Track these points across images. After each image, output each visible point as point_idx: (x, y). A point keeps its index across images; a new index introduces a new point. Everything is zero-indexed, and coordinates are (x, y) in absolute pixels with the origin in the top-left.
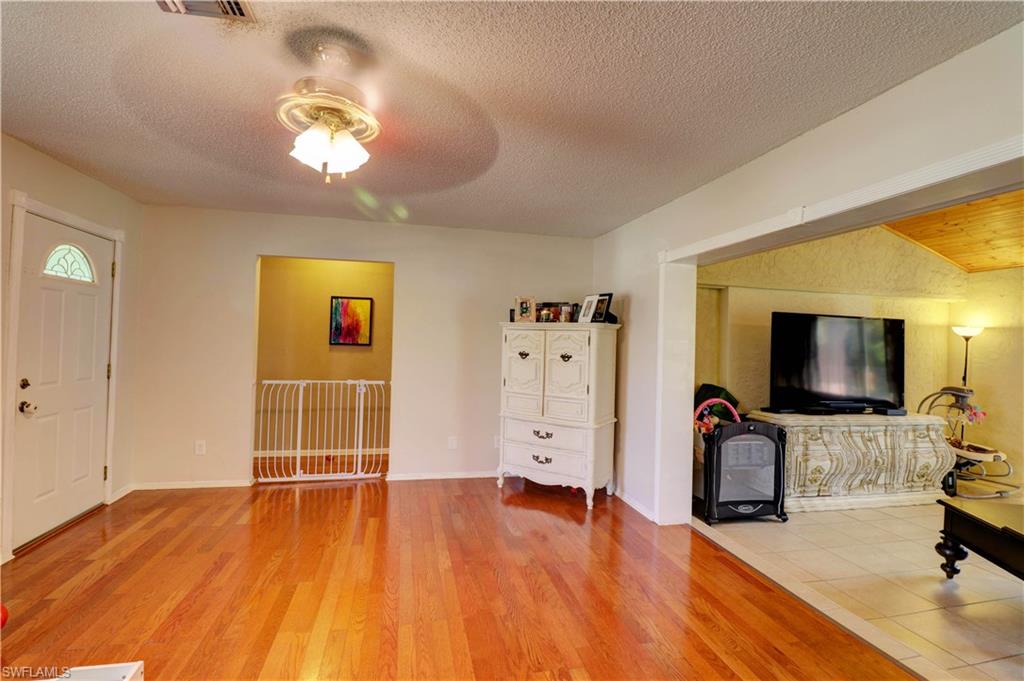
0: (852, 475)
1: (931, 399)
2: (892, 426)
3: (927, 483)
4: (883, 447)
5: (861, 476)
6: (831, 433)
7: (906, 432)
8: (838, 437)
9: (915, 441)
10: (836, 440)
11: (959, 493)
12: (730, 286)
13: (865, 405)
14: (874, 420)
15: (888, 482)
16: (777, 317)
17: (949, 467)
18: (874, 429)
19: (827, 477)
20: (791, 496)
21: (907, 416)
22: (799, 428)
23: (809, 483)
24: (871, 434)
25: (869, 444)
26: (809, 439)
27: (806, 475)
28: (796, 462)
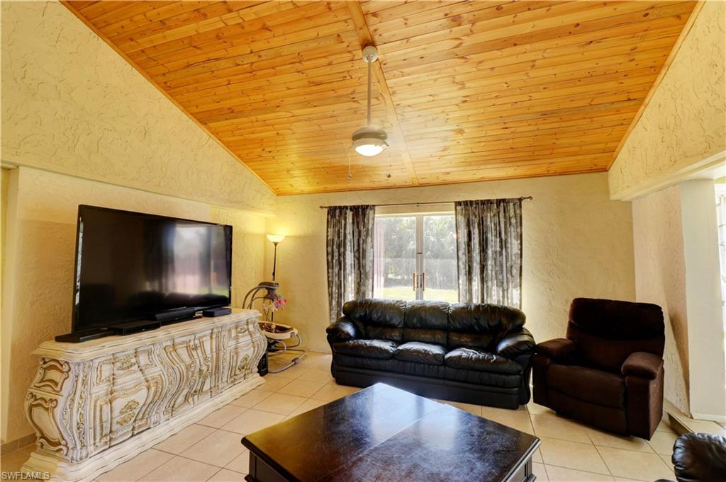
0: (174, 395)
1: (254, 291)
2: (218, 327)
3: (247, 372)
4: (208, 352)
5: (185, 392)
6: (150, 353)
7: (230, 331)
8: (159, 355)
9: (237, 338)
10: (156, 360)
11: (269, 369)
12: (22, 165)
13: (196, 309)
14: (201, 326)
15: (212, 386)
16: (86, 213)
17: (262, 353)
18: (201, 335)
19: (144, 409)
20: (89, 456)
21: (231, 315)
22: (103, 359)
23: (119, 426)
24: (197, 342)
25: (194, 353)
26: (118, 369)
27: (111, 418)
28: (95, 409)
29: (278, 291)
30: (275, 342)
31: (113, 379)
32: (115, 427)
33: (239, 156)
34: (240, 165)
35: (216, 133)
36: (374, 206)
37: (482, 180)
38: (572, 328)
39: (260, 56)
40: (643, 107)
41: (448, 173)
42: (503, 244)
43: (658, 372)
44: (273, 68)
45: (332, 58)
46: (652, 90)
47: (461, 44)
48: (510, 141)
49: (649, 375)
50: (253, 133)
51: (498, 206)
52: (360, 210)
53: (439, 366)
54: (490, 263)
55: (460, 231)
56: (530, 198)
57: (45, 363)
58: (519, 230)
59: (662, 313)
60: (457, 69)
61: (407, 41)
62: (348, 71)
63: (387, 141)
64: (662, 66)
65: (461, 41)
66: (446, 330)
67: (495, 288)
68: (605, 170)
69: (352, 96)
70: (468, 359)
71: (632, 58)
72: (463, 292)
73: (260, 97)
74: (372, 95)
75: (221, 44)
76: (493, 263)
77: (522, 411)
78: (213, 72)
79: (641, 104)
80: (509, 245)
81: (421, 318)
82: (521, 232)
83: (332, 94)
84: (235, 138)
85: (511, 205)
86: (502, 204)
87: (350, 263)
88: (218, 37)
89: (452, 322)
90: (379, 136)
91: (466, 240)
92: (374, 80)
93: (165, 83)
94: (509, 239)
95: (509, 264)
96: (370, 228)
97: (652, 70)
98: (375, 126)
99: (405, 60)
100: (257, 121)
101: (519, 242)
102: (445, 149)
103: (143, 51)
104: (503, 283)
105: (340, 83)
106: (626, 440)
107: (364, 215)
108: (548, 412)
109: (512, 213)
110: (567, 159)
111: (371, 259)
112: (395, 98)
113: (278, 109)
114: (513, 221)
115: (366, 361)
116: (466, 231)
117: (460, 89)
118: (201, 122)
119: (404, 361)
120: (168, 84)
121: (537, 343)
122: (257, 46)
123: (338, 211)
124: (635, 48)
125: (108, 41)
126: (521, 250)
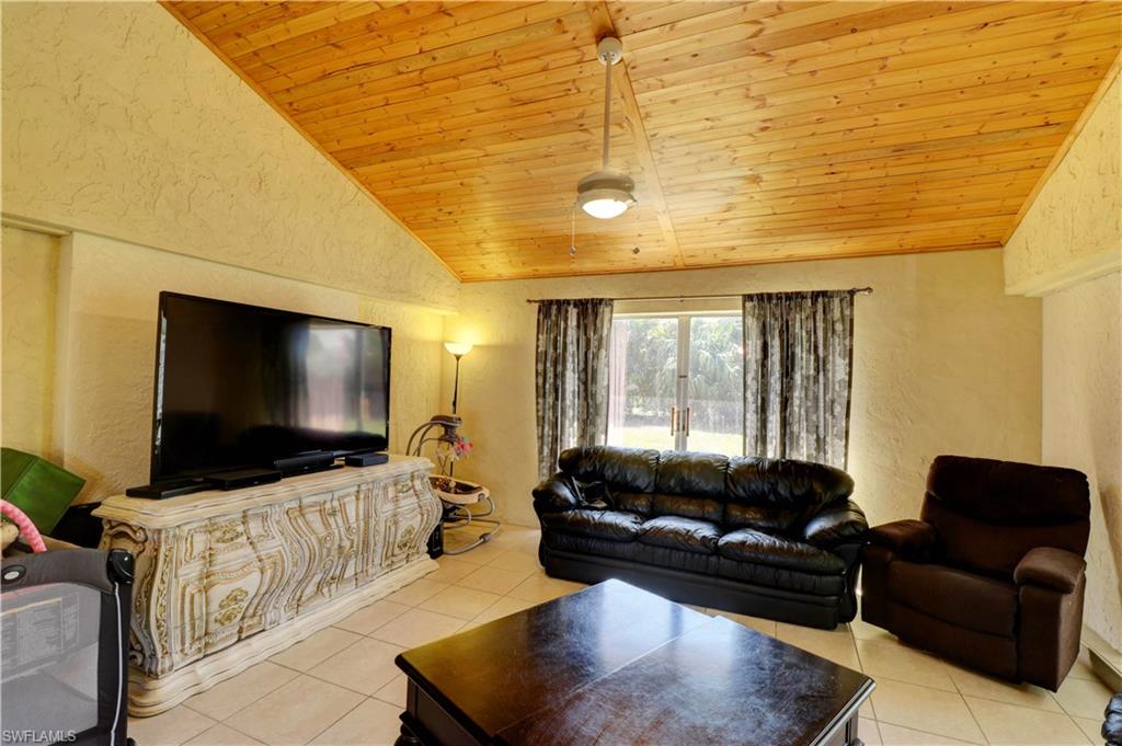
0: (300, 582)
1: (424, 429)
2: (367, 483)
3: (412, 551)
4: (352, 519)
5: (317, 579)
6: (264, 518)
7: (385, 488)
8: (278, 522)
9: (396, 500)
10: (274, 529)
11: (444, 549)
12: (77, 230)
13: (335, 453)
14: (342, 480)
15: (359, 571)
16: (171, 303)
17: (435, 523)
18: (341, 493)
19: (256, 601)
20: (175, 668)
21: (388, 465)
22: (195, 525)
23: (218, 625)
24: (336, 503)
25: (331, 520)
26: (218, 541)
27: (207, 614)
28: (183, 599)
29: (460, 431)
30: (455, 507)
31: (209, 557)
32: (213, 627)
33: (404, 220)
34: (404, 234)
35: (367, 183)
36: (612, 300)
37: (789, 260)
38: (930, 502)
39: (434, 59)
40: (1070, 138)
41: (733, 249)
42: (821, 365)
43: (1076, 582)
44: (454, 77)
45: (547, 59)
46: (1089, 108)
47: (761, 31)
48: (839, 195)
49: (1062, 587)
50: (423, 183)
51: (814, 303)
52: (590, 306)
53: (708, 555)
54: (797, 394)
55: (749, 342)
56: (869, 289)
57: (112, 528)
58: (847, 342)
59: (1087, 484)
60: (753, 73)
61: (671, 29)
62: (574, 80)
63: (634, 194)
64: (1108, 66)
65: (760, 26)
66: (723, 498)
67: (803, 434)
68: (999, 244)
69: (580, 122)
70: (756, 547)
71: (1056, 51)
72: (750, 440)
73: (434, 125)
74: (611, 121)
75: (374, 39)
76: (803, 395)
77: (841, 634)
78: (361, 85)
79: (1068, 133)
80: (829, 367)
81: (683, 479)
82: (851, 346)
83: (548, 118)
84: (394, 192)
85: (836, 301)
86: (820, 300)
87: (572, 389)
88: (369, 29)
89: (731, 486)
90: (621, 186)
91: (759, 356)
92: (615, 94)
93: (291, 104)
94: (831, 357)
95: (829, 397)
96: (604, 335)
97: (1091, 73)
98: (615, 169)
99: (666, 60)
100: (430, 164)
101: (847, 361)
102: (729, 208)
103: (255, 54)
104: (817, 427)
105: (561, 101)
106: (1015, 688)
107: (596, 314)
108: (885, 637)
109: (837, 314)
110: (933, 225)
111: (605, 383)
112: (649, 124)
113: (462, 143)
114: (839, 327)
115: (593, 544)
116: (759, 343)
117: (757, 108)
118: (345, 166)
119: (654, 545)
120: (295, 106)
121: (870, 527)
122: (429, 42)
123: (554, 307)
124: (1064, 34)
125: (203, 36)
126: (850, 374)
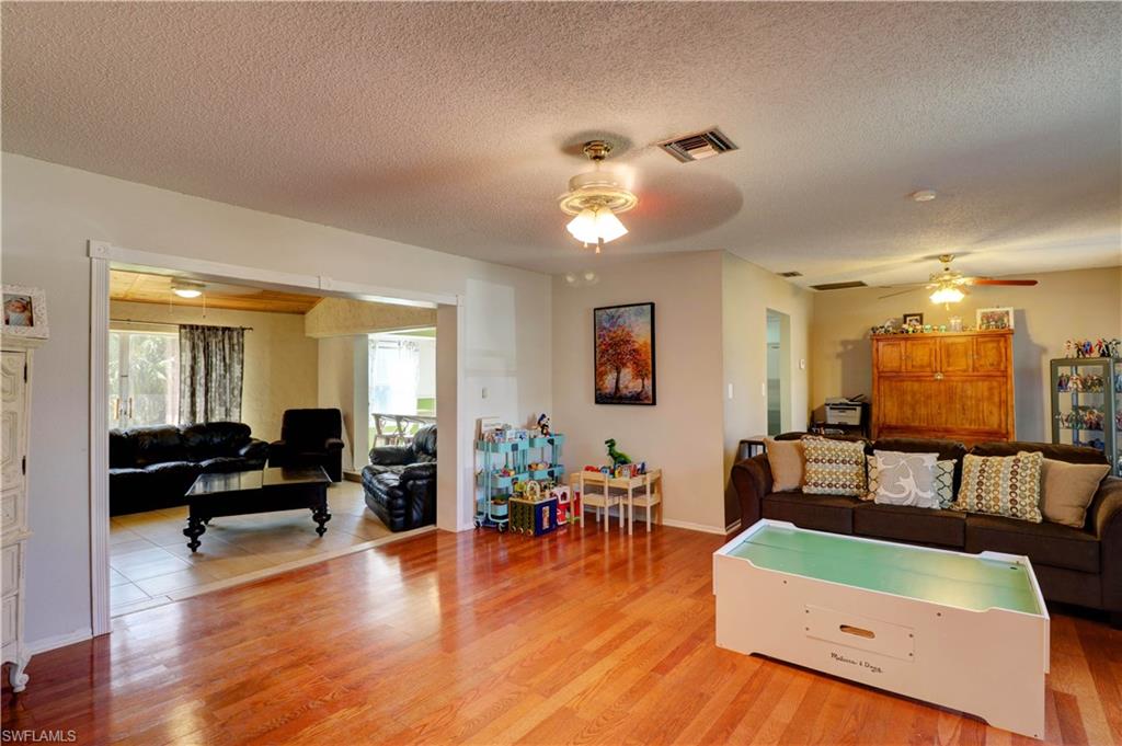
42: (227, 368)
51: (223, 333)
54: (214, 385)
56: (251, 329)
58: (241, 356)
59: (339, 413)
67: (218, 408)
68: (303, 313)
72: (186, 415)
76: (217, 386)
80: (232, 369)
82: (243, 358)
85: (235, 333)
86: (227, 332)
91: (190, 363)
94: (232, 364)
95: (231, 386)
101: (241, 366)
104: (226, 403)
109: (235, 341)
114: (236, 347)
116: (190, 355)
126: (242, 373)
